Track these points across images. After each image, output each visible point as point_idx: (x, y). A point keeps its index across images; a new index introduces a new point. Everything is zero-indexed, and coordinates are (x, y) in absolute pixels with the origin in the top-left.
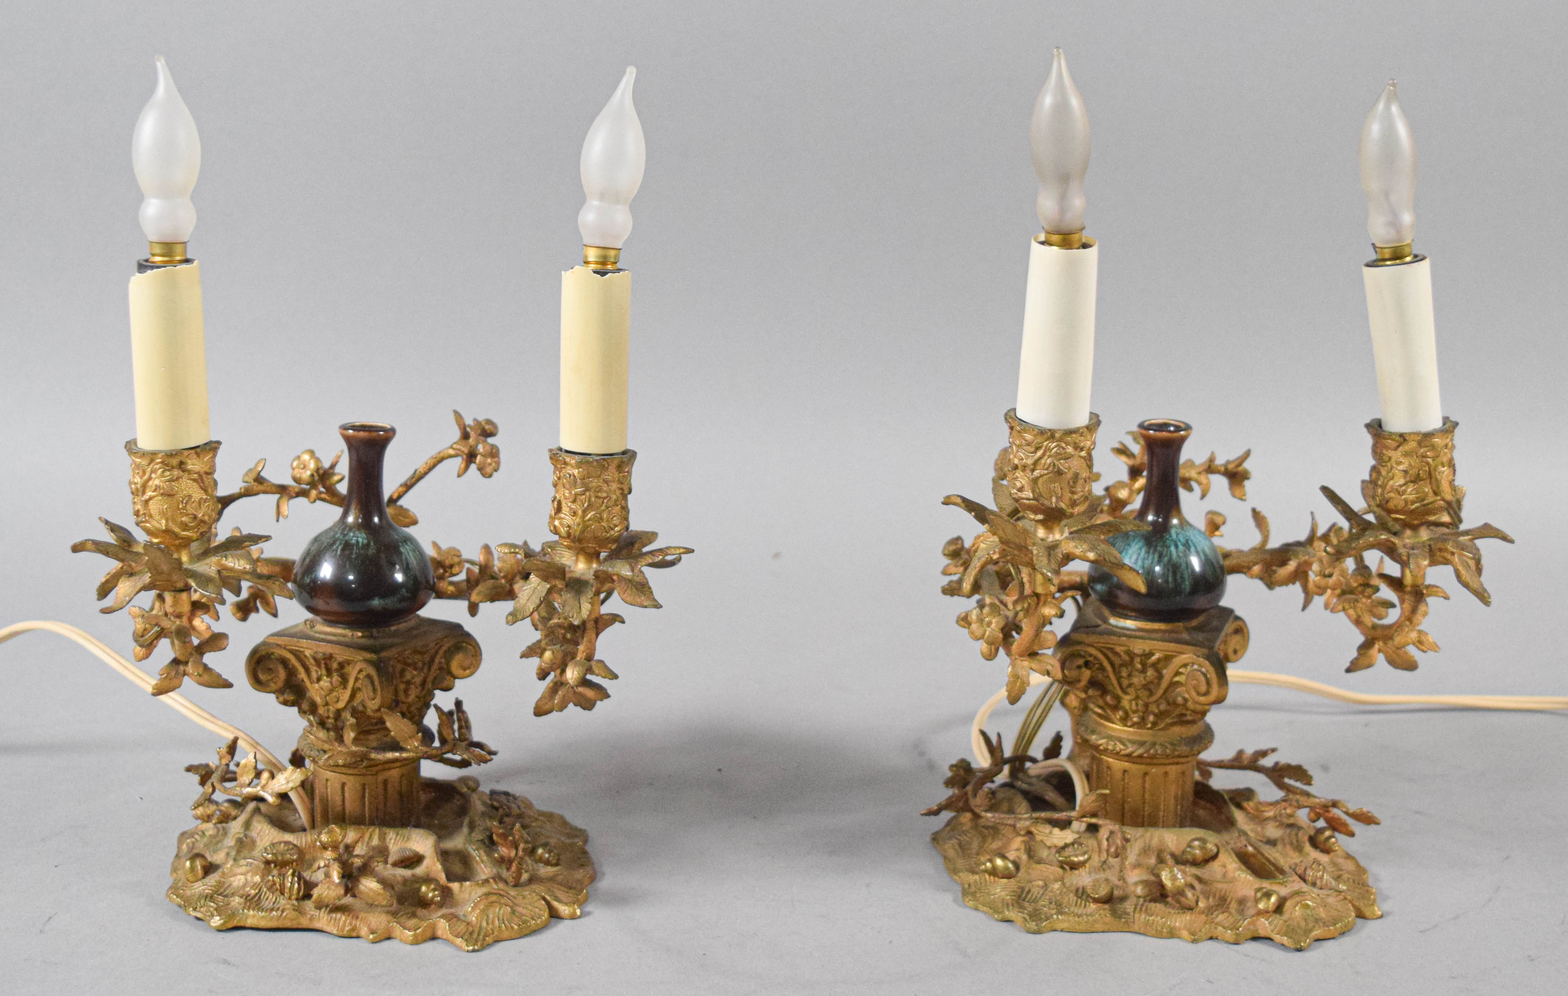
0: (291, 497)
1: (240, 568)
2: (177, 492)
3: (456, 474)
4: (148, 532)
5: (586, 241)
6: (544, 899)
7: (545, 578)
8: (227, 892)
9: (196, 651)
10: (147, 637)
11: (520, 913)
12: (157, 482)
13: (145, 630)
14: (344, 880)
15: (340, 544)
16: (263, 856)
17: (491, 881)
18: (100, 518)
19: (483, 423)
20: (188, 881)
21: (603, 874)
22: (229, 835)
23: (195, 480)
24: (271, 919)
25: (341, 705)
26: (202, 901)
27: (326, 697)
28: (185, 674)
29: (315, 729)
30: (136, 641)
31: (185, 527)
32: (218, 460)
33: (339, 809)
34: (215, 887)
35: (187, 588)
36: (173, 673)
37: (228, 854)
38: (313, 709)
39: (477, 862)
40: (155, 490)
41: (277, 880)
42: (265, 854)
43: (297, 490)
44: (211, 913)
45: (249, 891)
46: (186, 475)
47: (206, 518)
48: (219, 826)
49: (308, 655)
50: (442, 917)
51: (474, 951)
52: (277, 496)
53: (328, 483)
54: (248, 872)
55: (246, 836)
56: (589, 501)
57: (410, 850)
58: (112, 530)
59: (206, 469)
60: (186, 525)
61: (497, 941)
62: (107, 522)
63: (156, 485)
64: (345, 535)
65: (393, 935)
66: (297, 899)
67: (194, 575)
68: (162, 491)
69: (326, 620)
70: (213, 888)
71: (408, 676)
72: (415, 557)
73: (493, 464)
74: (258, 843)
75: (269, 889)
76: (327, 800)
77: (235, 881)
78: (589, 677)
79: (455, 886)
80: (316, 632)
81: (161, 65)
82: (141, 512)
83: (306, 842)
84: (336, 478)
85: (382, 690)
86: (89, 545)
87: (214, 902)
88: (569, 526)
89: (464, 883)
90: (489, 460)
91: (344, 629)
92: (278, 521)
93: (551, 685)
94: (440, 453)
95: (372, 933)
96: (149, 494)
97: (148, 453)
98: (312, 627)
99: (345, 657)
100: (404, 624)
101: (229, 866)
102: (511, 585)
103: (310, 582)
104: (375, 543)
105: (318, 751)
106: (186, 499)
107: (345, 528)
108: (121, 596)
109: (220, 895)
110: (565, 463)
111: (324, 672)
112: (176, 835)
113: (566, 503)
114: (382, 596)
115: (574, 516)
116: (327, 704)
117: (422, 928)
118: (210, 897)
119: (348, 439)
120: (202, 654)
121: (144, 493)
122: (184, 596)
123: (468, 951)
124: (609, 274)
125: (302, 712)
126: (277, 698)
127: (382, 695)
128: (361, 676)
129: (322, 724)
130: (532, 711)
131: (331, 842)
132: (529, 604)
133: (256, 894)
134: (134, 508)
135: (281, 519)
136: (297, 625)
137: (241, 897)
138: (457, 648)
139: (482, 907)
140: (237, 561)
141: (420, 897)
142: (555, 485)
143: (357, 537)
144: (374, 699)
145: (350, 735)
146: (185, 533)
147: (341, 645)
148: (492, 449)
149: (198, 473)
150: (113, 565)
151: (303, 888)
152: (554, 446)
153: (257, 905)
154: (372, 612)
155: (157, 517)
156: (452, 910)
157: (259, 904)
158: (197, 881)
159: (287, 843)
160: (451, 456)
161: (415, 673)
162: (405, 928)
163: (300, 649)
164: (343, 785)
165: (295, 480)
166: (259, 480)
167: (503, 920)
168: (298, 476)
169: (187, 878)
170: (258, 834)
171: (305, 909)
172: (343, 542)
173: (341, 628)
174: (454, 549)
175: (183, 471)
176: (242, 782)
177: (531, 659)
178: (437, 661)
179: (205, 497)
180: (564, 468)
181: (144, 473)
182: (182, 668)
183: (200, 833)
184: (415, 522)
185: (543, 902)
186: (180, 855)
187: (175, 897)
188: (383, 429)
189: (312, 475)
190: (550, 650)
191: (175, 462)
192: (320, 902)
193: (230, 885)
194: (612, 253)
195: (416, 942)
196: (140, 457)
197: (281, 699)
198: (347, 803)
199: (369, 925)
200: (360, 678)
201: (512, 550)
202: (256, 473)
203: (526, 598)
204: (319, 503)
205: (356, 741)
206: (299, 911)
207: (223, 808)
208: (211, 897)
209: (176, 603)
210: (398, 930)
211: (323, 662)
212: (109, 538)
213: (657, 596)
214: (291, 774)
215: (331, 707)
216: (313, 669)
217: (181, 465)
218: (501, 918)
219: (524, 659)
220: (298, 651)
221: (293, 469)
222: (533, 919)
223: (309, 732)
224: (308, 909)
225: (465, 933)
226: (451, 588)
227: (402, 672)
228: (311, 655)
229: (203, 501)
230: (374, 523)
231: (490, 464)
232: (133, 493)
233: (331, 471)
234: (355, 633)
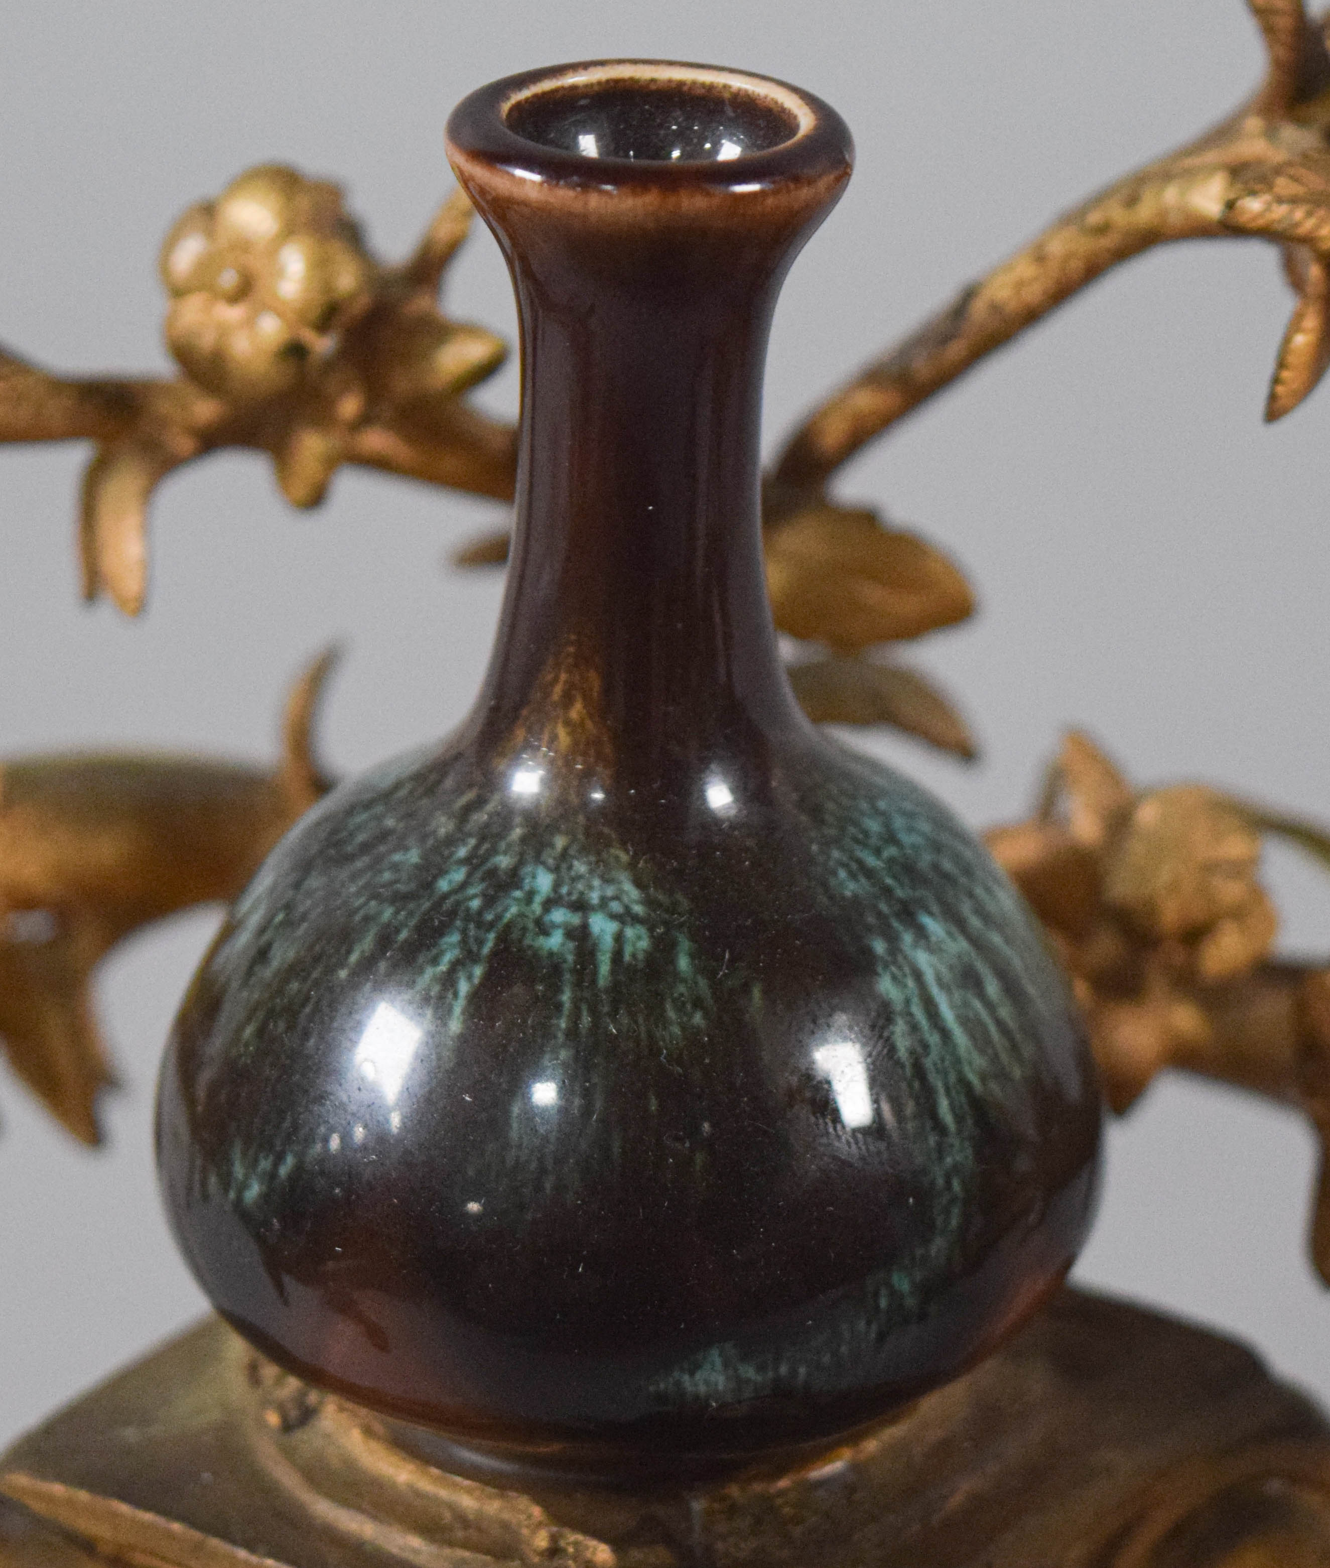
52: (76, 456)
160: (1208, 229)
221: (177, 290)
233: (421, 303)
234: (571, 1538)
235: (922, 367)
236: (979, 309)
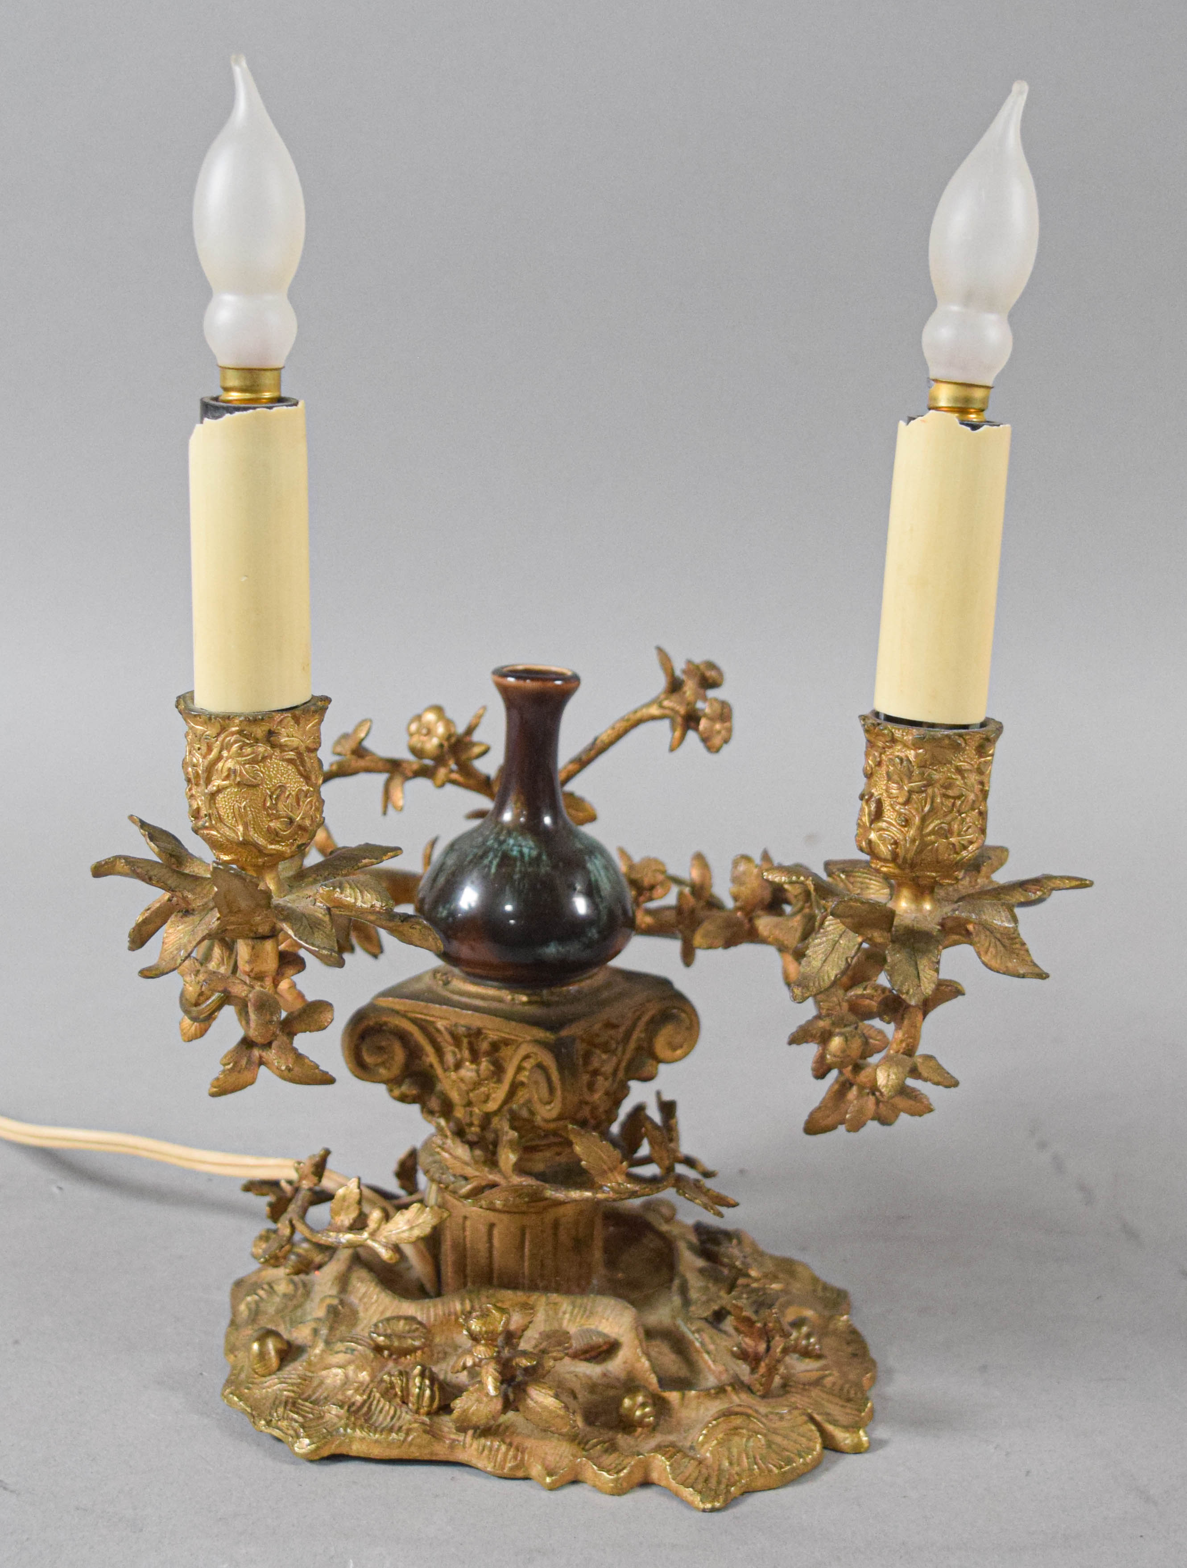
0: (407, 778)
1: (365, 906)
2: (263, 779)
3: (667, 747)
4: (214, 844)
5: (934, 373)
6: (812, 1420)
7: (858, 927)
8: (317, 1394)
9: (282, 1030)
10: (203, 1006)
11: (779, 1446)
12: (230, 764)
13: (201, 994)
14: (504, 1386)
15: (496, 856)
16: (372, 1338)
17: (729, 1389)
18: (131, 817)
19: (702, 667)
20: (256, 1373)
21: (890, 1371)
22: (312, 1295)
23: (290, 761)
24: (390, 1444)
25: (492, 1106)
26: (281, 1410)
27: (468, 1094)
28: (261, 1062)
29: (449, 1141)
30: (187, 1012)
31: (274, 836)
32: (323, 727)
33: (483, 1261)
34: (298, 1385)
35: (273, 934)
36: (244, 1062)
37: (315, 1332)
38: (447, 1109)
39: (697, 1351)
40: (227, 777)
41: (396, 1380)
42: (375, 1335)
43: (415, 767)
44: (295, 1431)
45: (352, 1395)
46: (277, 752)
47: (308, 822)
48: (296, 1278)
49: (442, 1029)
50: (658, 1449)
51: (713, 1510)
52: (384, 777)
53: (464, 757)
54: (350, 1363)
55: (342, 1302)
56: (932, 802)
57: (599, 1334)
58: (152, 838)
59: (309, 742)
60: (277, 834)
61: (748, 1491)
62: (143, 825)
63: (229, 769)
64: (501, 843)
65: (580, 1478)
66: (428, 1414)
67: (289, 915)
68: (238, 779)
69: (468, 974)
70: (295, 1388)
71: (595, 1063)
72: (608, 878)
73: (723, 732)
74: (361, 1314)
75: (383, 1396)
76: (465, 1245)
77: (327, 1377)
78: (911, 1082)
79: (673, 1396)
80: (453, 992)
81: (240, 72)
82: (204, 812)
83: (436, 1315)
84: (477, 750)
85: (564, 1090)
86: (121, 865)
87: (297, 1413)
88: (896, 843)
89: (686, 1392)
90: (718, 726)
91: (499, 988)
92: (385, 813)
93: (836, 1087)
94: (635, 712)
95: (550, 1474)
96: (217, 782)
97: (217, 716)
98: (446, 983)
99: (503, 1035)
100: (588, 982)
101: (317, 1351)
102: (751, 920)
103: (447, 917)
104: (549, 855)
105: (454, 1176)
106: (278, 792)
107: (502, 830)
108: (170, 947)
109: (306, 1400)
110: (894, 740)
111: (466, 1054)
112: (227, 1288)
113: (891, 805)
114: (562, 940)
115: (905, 826)
116: (469, 1104)
117: (628, 1468)
118: (292, 1404)
119: (505, 691)
120: (291, 1035)
121: (208, 781)
122: (269, 945)
123: (704, 1510)
124: (985, 427)
125: (428, 1112)
126: (391, 1091)
127: (564, 1099)
128: (528, 1065)
129: (460, 1133)
130: (802, 1125)
131: (486, 1332)
132: (826, 968)
133: (365, 1402)
134: (190, 806)
135: (390, 810)
136: (418, 979)
137: (341, 1407)
138: (664, 1018)
139: (721, 1436)
140: (359, 894)
141: (620, 1416)
142: (869, 775)
143: (520, 846)
144: (549, 1103)
145: (508, 1158)
146: (273, 847)
147: (496, 1016)
148: (722, 709)
149: (296, 749)
150: (156, 896)
151: (437, 1394)
152: (867, 711)
153: (366, 1421)
154: (541, 964)
155: (230, 821)
156: (672, 1438)
157: (370, 1418)
158: (270, 1375)
159: (410, 1319)
160: (653, 718)
161: (604, 1056)
162: (601, 1468)
163: (428, 1018)
164: (492, 1226)
165: (414, 751)
166: (360, 752)
167: (755, 1458)
168: (419, 745)
169: (254, 1370)
170: (361, 1300)
171: (441, 1430)
172: (499, 854)
173: (492, 986)
174: (656, 861)
175: (273, 746)
176: (339, 1223)
177: (804, 1046)
178: (635, 1037)
179: (305, 788)
180: (890, 747)
181: (210, 749)
182: (256, 1053)
183: (266, 1287)
184: (592, 818)
185: (813, 1428)
186: (239, 1320)
187: (236, 1399)
188: (560, 676)
189: (441, 746)
190: (841, 1034)
191: (259, 731)
192: (463, 1421)
193: (321, 1383)
194: (979, 394)
195: (619, 1491)
196: (204, 723)
197: (397, 1092)
198: (496, 1253)
199: (544, 1459)
200: (524, 1069)
201: (794, 878)
202: (358, 740)
203: (821, 957)
204: (449, 788)
205: (520, 1169)
206: (433, 1433)
207: (301, 1251)
208: (294, 1404)
209: (255, 957)
210: (590, 1470)
211: (465, 1041)
212: (147, 851)
213: (1037, 956)
214: (417, 1216)
215: (476, 1110)
216: (449, 1050)
217: (270, 737)
218: (751, 1453)
219: (794, 1046)
220: (422, 1020)
221: (411, 735)
222: (801, 1456)
223: (440, 1147)
224: (446, 1429)
225: (696, 1479)
226: (648, 920)
227: (587, 1056)
228: (446, 1028)
229: (303, 794)
230: (545, 826)
231: (719, 732)
232: (189, 781)
233: (467, 739)
234: (516, 996)
235: (584, 758)
236: (598, 742)
